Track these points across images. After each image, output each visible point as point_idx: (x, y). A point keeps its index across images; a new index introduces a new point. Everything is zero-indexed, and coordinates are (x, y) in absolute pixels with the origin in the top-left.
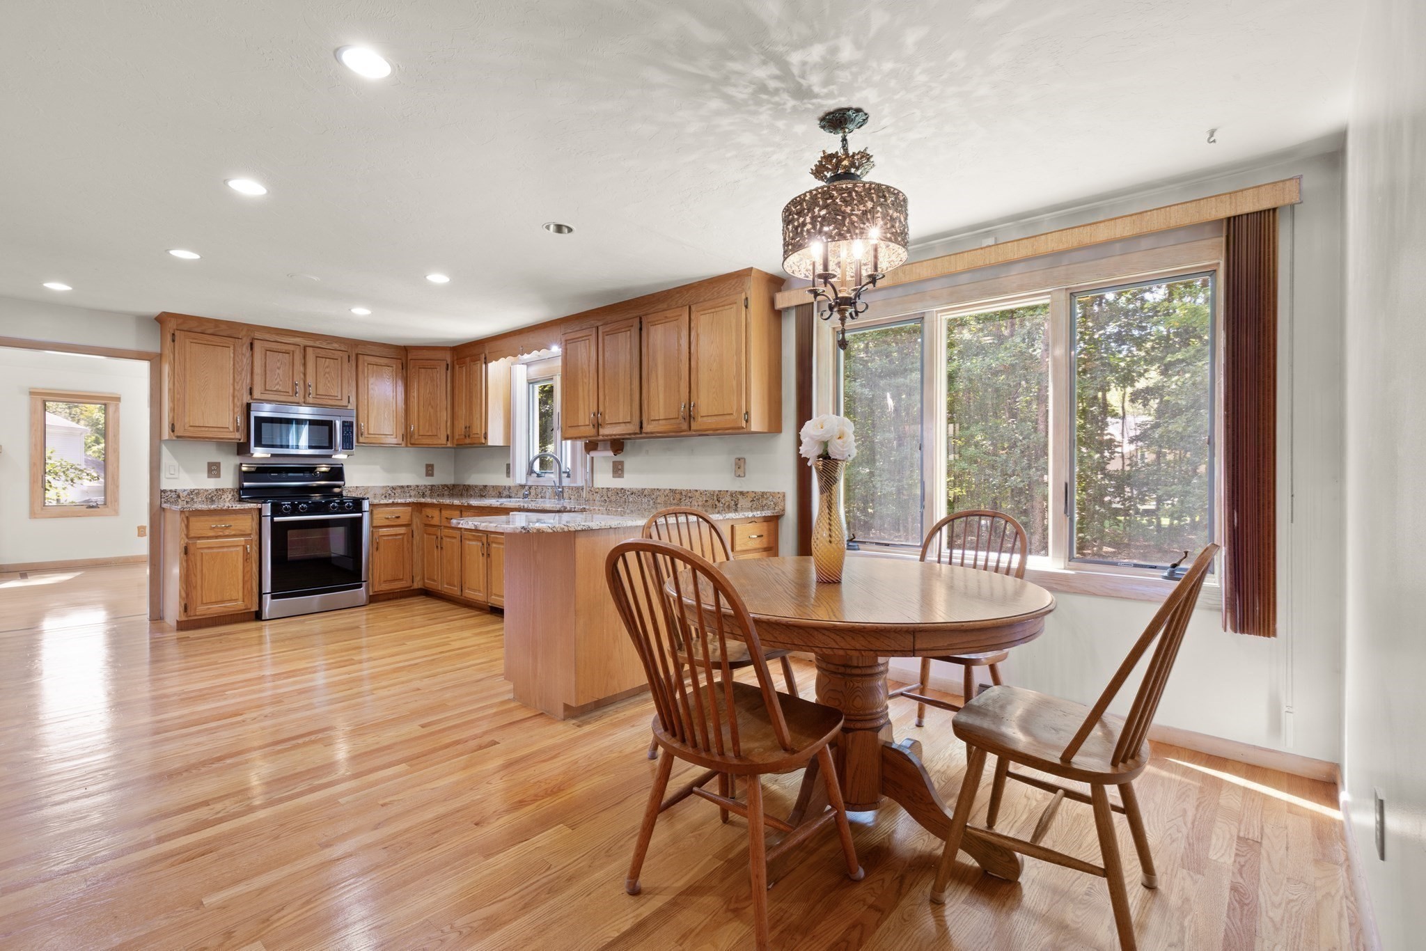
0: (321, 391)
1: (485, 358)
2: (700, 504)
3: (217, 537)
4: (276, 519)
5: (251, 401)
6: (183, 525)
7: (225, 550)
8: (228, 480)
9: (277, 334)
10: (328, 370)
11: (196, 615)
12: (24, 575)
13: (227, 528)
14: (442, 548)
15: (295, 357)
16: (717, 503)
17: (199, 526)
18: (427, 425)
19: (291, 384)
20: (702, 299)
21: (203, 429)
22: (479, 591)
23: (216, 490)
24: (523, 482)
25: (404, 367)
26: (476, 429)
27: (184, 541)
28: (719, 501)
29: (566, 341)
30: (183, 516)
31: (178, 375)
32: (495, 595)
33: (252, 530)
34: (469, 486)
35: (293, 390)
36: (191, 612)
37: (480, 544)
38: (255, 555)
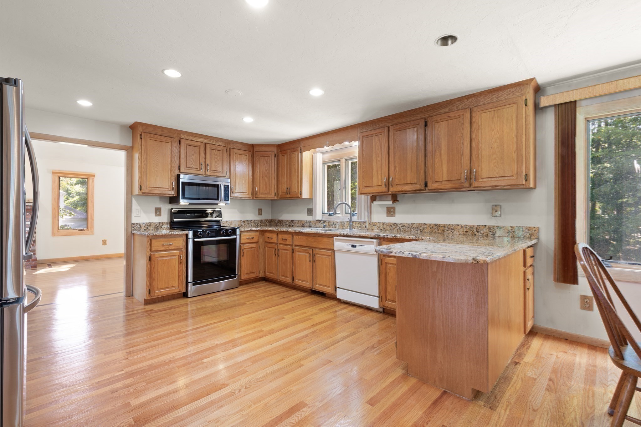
0: (213, 169)
1: (301, 150)
2: (461, 233)
3: (165, 251)
4: (196, 240)
5: (179, 173)
6: (148, 244)
7: (169, 258)
8: (165, 218)
9: (192, 136)
10: (216, 157)
11: (155, 296)
12: (50, 266)
13: (170, 245)
14: (278, 256)
15: (201, 149)
16: (476, 233)
17: (157, 244)
18: (264, 187)
19: (199, 164)
20: (481, 103)
21: (156, 189)
22: (307, 281)
23: (159, 223)
24: (320, 219)
25: (253, 156)
26: (295, 189)
27: (149, 253)
28: (478, 232)
29: (363, 136)
30: (148, 238)
31: (144, 158)
32: (319, 284)
33: (183, 246)
34: (281, 220)
35: (200, 167)
36: (152, 294)
37: (308, 255)
38: (184, 261)
